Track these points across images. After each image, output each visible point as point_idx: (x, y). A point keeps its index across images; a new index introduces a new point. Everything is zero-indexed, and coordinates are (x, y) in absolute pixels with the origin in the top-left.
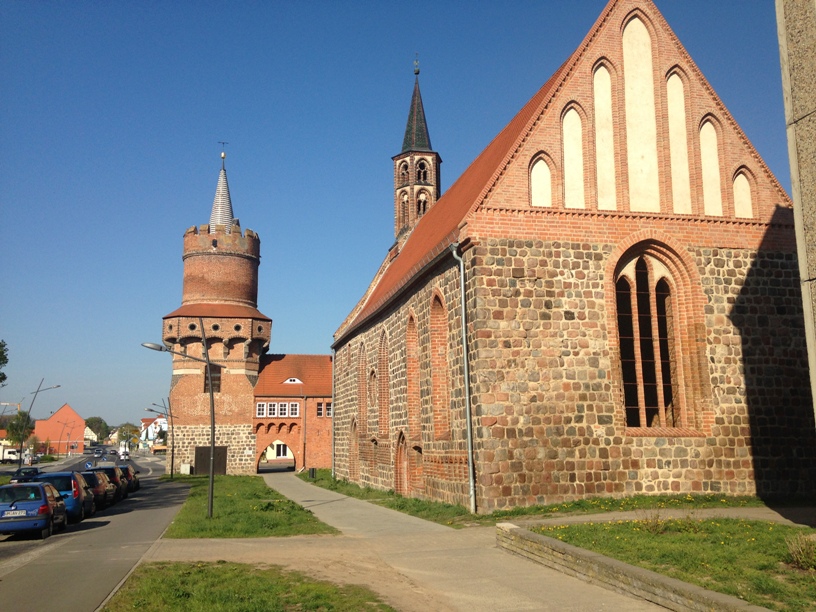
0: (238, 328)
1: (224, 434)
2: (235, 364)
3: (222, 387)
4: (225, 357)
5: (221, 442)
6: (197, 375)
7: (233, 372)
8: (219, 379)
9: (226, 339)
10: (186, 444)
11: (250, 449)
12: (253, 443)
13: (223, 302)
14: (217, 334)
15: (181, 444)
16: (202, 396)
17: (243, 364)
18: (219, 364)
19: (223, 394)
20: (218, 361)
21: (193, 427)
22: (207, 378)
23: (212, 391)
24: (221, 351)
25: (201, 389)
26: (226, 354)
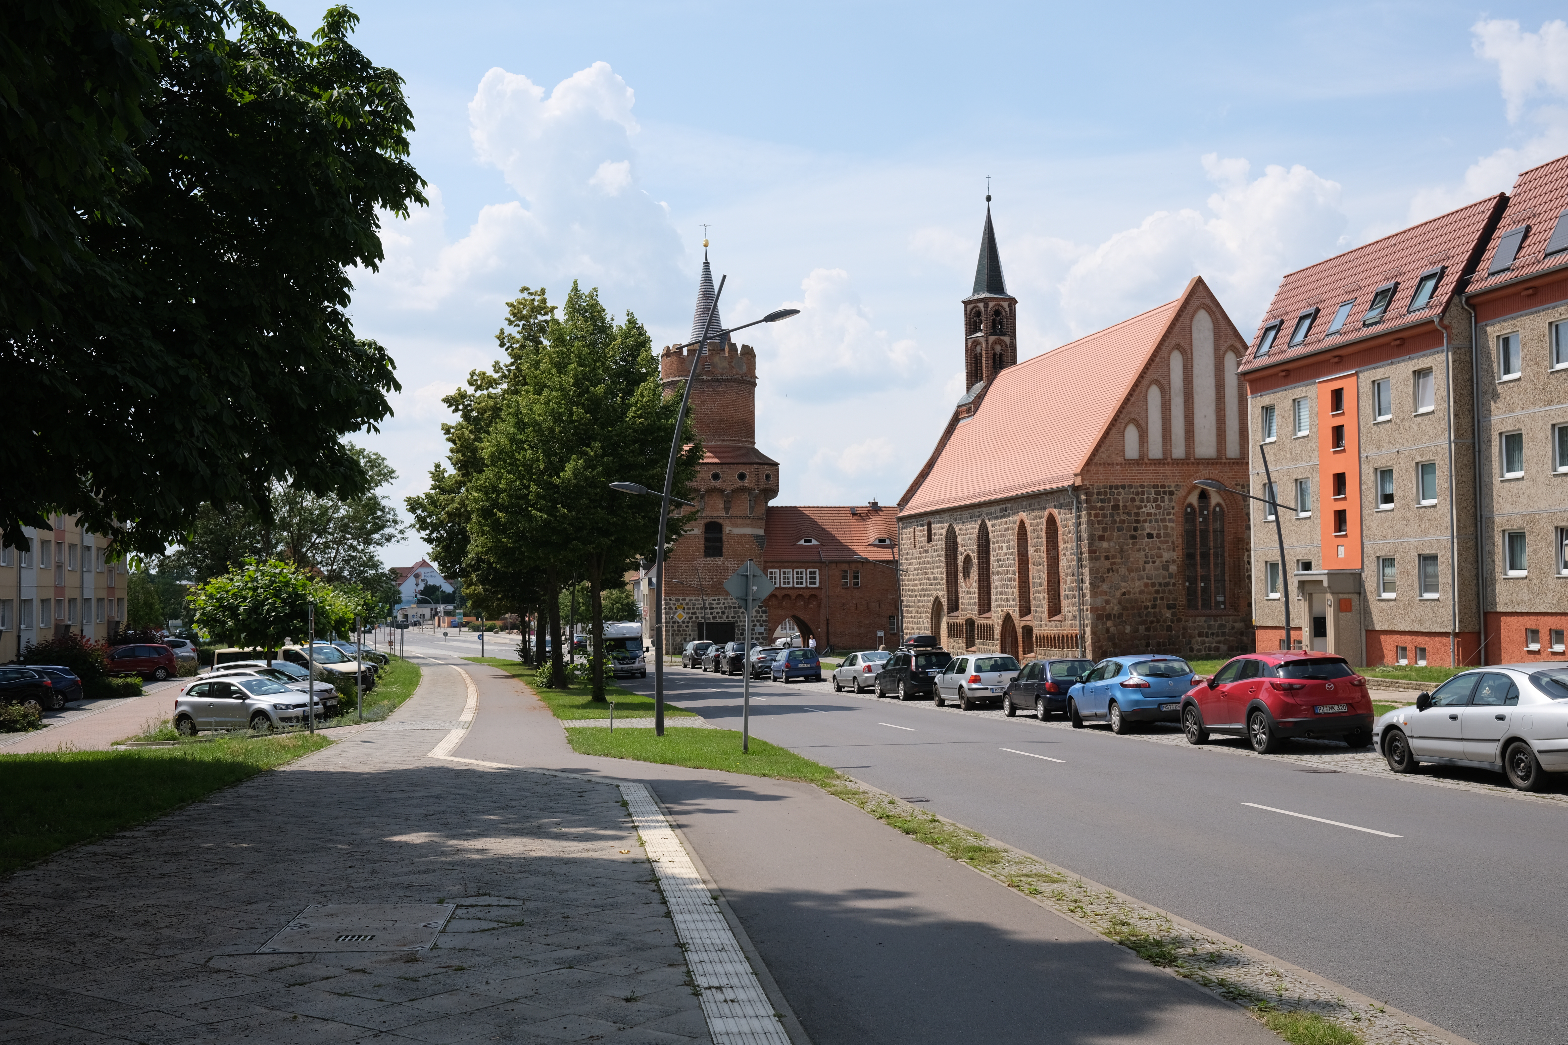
0: (742, 477)
1: (730, 607)
2: (739, 521)
3: (725, 550)
4: (727, 513)
5: (727, 617)
6: (695, 536)
7: (736, 531)
8: (720, 540)
9: (727, 491)
10: (687, 619)
11: (761, 626)
12: (764, 618)
13: (720, 443)
14: (718, 484)
16: (702, 562)
17: (749, 522)
18: (720, 521)
19: (727, 559)
20: (718, 517)
21: (694, 598)
22: (707, 540)
23: (713, 556)
24: (721, 506)
25: (702, 552)
26: (727, 509)
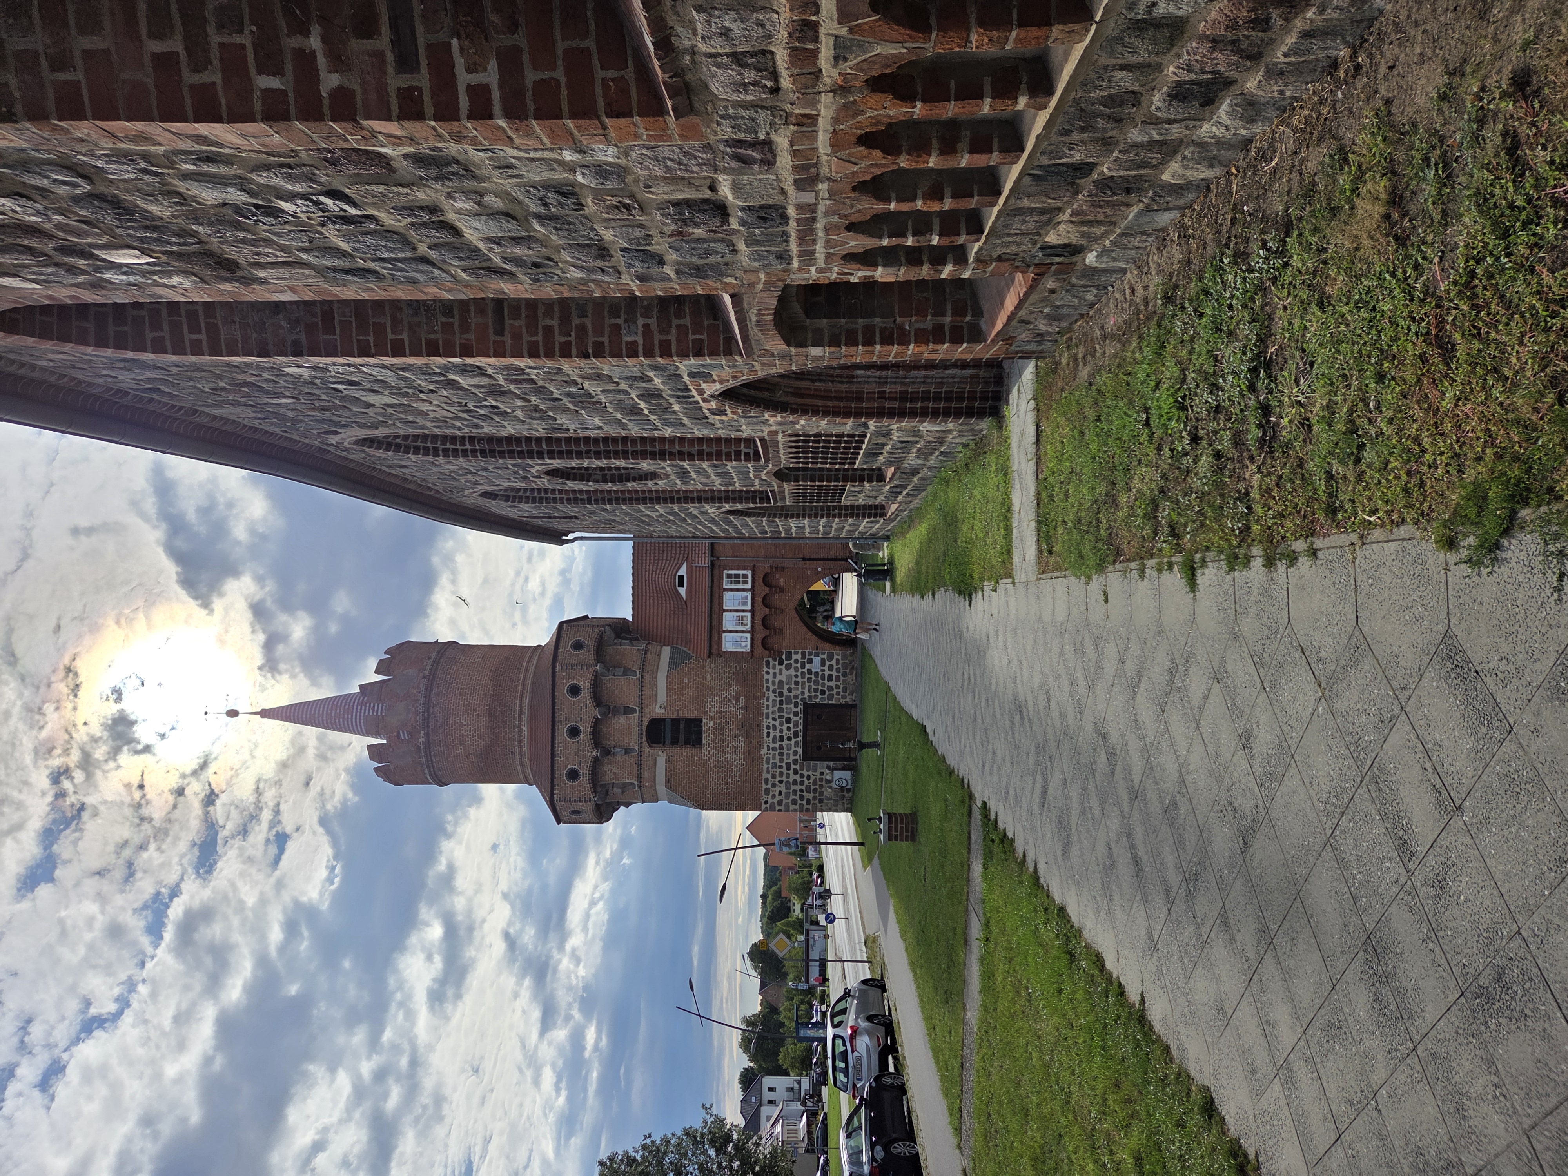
0: (575, 691)
1: (781, 710)
2: (647, 692)
3: (693, 715)
4: (633, 711)
5: (796, 714)
6: (668, 761)
7: (662, 696)
8: (675, 722)
9: (597, 712)
10: (798, 777)
11: (810, 661)
12: (799, 656)
13: (525, 718)
14: (585, 729)
15: (798, 787)
16: (708, 750)
17: (647, 677)
18: (646, 722)
19: (705, 713)
20: (640, 725)
21: (765, 766)
22: (675, 742)
23: (700, 733)
24: (622, 719)
25: (694, 751)
26: (628, 711)
